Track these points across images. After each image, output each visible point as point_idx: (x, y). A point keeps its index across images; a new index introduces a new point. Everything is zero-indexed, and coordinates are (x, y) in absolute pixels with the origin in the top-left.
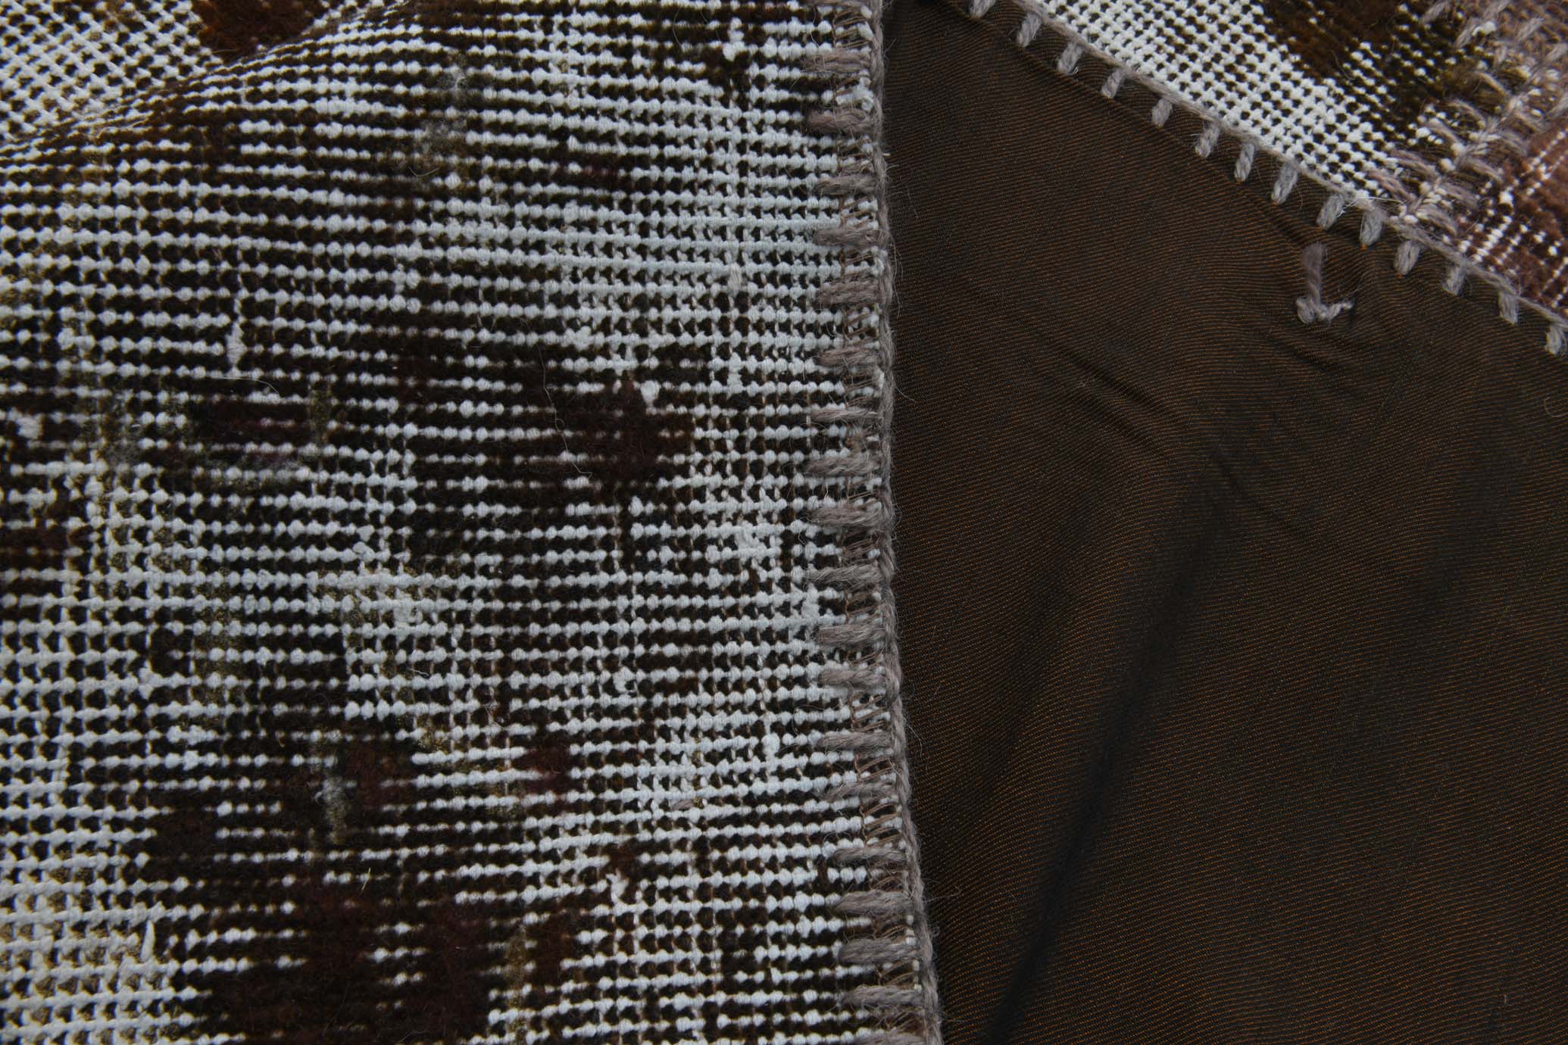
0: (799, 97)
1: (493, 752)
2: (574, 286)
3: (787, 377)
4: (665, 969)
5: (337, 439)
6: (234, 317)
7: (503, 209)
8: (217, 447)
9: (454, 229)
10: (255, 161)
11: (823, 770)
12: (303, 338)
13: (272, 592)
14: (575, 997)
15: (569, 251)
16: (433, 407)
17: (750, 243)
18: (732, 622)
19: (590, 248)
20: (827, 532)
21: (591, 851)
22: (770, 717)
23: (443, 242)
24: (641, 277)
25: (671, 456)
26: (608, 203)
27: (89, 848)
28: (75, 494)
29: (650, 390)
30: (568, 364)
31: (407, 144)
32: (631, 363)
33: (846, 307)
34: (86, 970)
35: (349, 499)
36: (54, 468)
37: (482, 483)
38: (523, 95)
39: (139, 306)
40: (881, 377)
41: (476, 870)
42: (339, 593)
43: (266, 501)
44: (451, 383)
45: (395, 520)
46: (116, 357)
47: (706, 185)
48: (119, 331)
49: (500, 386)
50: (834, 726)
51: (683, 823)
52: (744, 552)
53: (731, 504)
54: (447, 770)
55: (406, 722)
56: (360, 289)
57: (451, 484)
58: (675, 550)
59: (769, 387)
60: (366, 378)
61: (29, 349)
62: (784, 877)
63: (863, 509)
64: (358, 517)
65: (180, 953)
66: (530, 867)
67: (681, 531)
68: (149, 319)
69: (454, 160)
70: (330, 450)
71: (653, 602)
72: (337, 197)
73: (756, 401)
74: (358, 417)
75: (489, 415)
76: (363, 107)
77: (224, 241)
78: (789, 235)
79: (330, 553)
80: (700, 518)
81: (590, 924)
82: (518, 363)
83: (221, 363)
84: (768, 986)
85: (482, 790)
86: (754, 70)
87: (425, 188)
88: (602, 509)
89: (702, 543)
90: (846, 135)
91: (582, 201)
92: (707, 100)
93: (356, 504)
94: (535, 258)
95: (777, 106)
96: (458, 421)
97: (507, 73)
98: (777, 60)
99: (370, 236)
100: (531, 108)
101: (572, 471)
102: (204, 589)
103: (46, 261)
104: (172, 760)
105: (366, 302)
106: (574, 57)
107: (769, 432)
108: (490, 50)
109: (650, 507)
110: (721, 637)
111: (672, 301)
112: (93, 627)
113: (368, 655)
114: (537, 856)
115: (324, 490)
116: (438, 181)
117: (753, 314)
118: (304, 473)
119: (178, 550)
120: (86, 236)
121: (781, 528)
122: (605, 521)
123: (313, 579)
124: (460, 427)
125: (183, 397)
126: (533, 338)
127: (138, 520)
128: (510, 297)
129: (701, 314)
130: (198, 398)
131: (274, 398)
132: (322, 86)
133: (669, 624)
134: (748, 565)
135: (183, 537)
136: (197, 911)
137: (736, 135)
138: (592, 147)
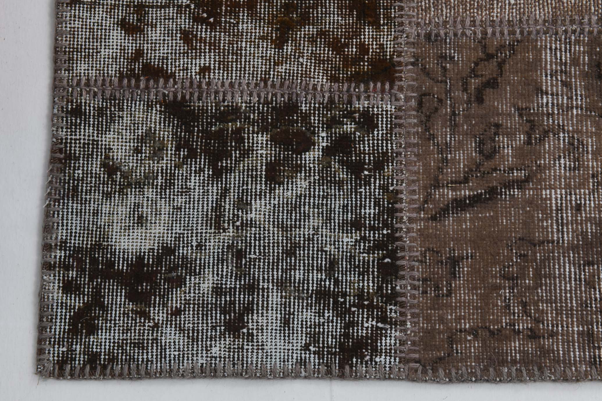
0: (303, 361)
1: (179, 302)
2: (265, 316)
3: (247, 358)
4: (135, 332)
5: (236, 274)
6: (258, 256)
7: (279, 303)
8: (235, 254)
9: (275, 294)
10: (286, 260)
11: (170, 362)
12: (254, 268)
13: (209, 263)
14: (132, 317)
15: (271, 315)
16: (242, 290)
17: (274, 351)
18: (200, 346)
19: (272, 319)
20: (217, 365)
21: (159, 320)
22: (181, 353)
23: (272, 292)
24: (267, 329)
25: (232, 335)
26: (281, 323)
28: (227, 231)
29: (245, 331)
30: (250, 315)
31: (290, 286)
32: (251, 327)
35: (225, 276)
36: (231, 227)
37: (228, 299)
38: (301, 307)
39: (260, 240)
41: (158, 299)
42: (208, 274)
43: (225, 262)
44: (247, 294)
45: (222, 284)
46: (251, 237)
47: (285, 342)
48: (255, 237)
49: (246, 302)
50: (179, 365)
51: (162, 336)
52: (213, 348)
53: (223, 346)
54: (176, 294)
55: (185, 287)
56: (264, 277)
57: (228, 293)
58: (214, 335)
59: (245, 354)
60: (247, 278)
61: (251, 223)
62: (150, 354)
64: (222, 277)
65: (149, 252)
66: (157, 309)
67: (218, 337)
68: (257, 242)
69: (288, 294)
70: (234, 272)
71: (205, 331)
72: (280, 273)
73: (243, 351)
74: (240, 277)
75: (241, 300)
76: (297, 278)
77: (271, 254)
78: (276, 359)
79: (215, 272)
80: (220, 340)
81: (145, 320)
82: (251, 306)
83: (250, 254)
84: (130, 350)
85: (172, 300)
86: (308, 352)
87: (282, 289)
88: (223, 322)
89: (216, 341)
90: (295, 370)
91: (281, 317)
92: (301, 343)
94: (270, 309)
95: (301, 357)
96: (240, 295)
97: (305, 304)
98: (310, 357)
99: (273, 279)
100: (298, 308)
101: (230, 316)
102: (210, 252)
103: (267, 226)
104: (181, 248)
105: (261, 278)
106: (309, 317)
107: (236, 354)
108: (310, 302)
109: (223, 331)
110: (197, 344)
111: (263, 335)
112: (204, 235)
113: (197, 279)
114: (159, 310)
115: (227, 271)
116: (284, 291)
117: (260, 351)
118: (230, 268)
119: (216, 247)
120: (271, 232)
121: (218, 356)
122: (220, 322)
123: (211, 270)
124: (238, 295)
125: (244, 248)
126: (255, 308)
127: (222, 241)
128: (263, 304)
129: (260, 341)
130: (244, 250)
131: (243, 263)
132: (302, 272)
133: (200, 334)
134: (211, 350)
135: (219, 248)
136: (156, 254)
137: (295, 348)
138: (291, 320)
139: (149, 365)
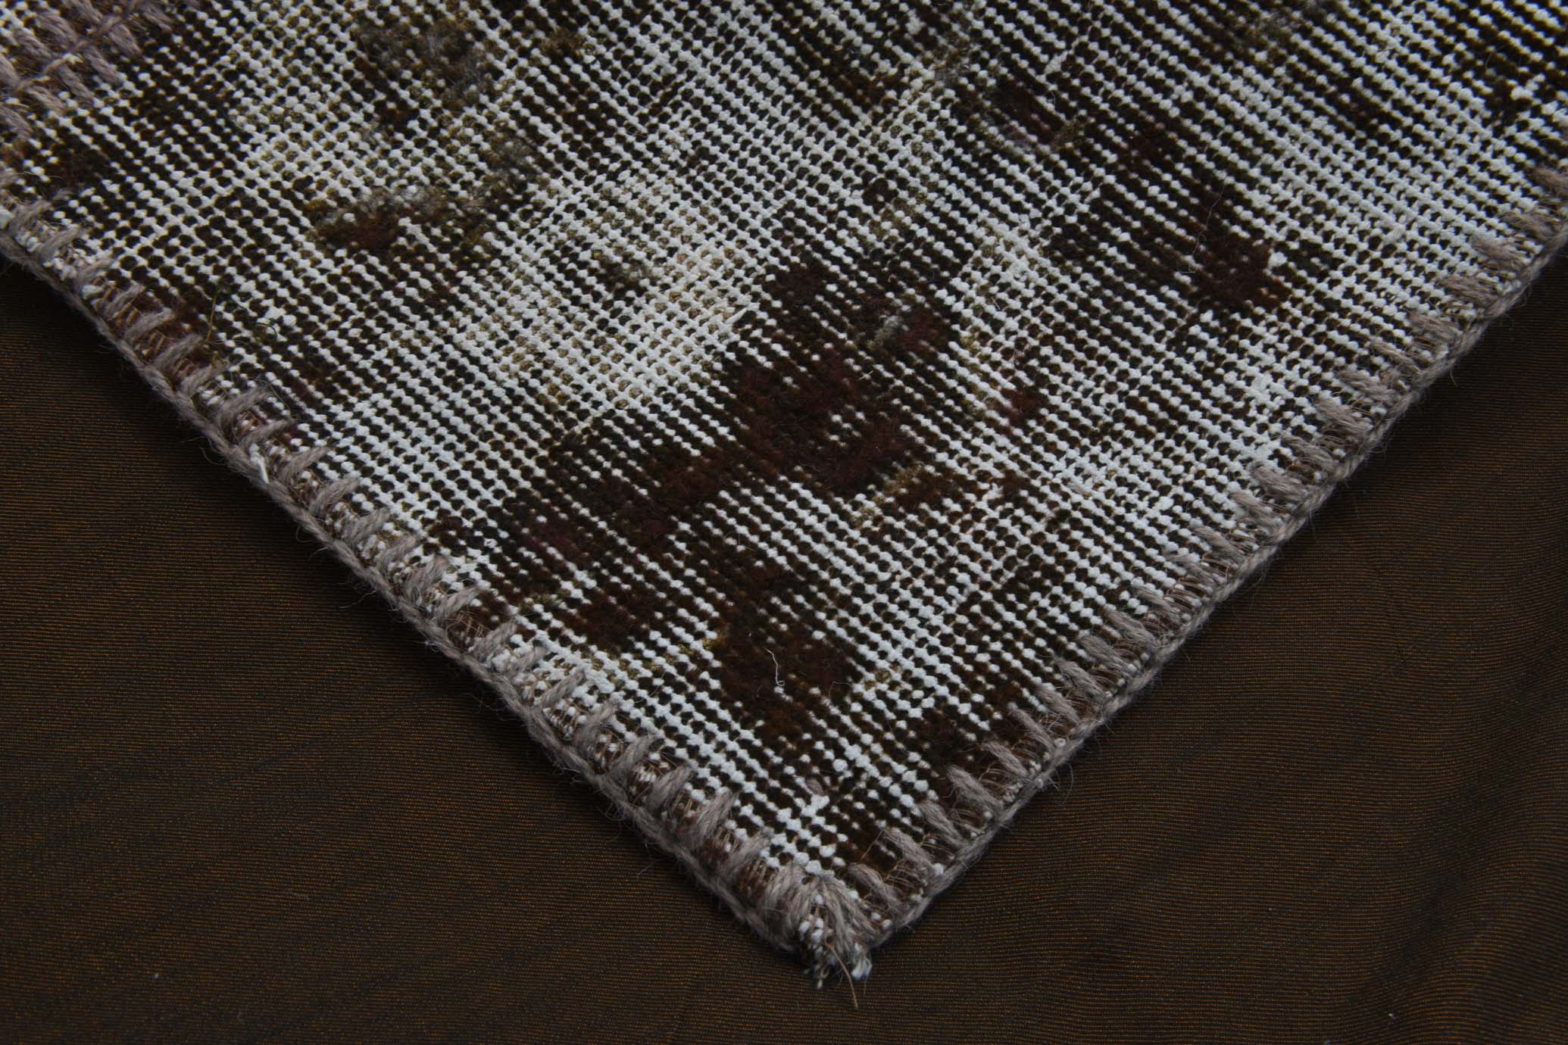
0: (1543, 151)
1: (996, 375)
2: (1282, 168)
3: (1377, 312)
5: (1065, 154)
6: (1068, 48)
7: (1278, 93)
8: (997, 111)
9: (1237, 84)
11: (1181, 541)
12: (1096, 87)
13: (956, 205)
15: (1298, 146)
16: (1134, 176)
17: (1425, 219)
18: (1207, 423)
19: (1313, 153)
20: (1319, 417)
21: (999, 466)
22: (1179, 490)
23: (1224, 88)
24: (1331, 192)
25: (1256, 305)
26: (1349, 134)
27: (753, 252)
28: (905, 79)
29: (1277, 259)
30: (1239, 209)
31: (1253, 16)
32: (1281, 237)
33: (1457, 294)
34: (697, 305)
35: (1042, 190)
36: (907, 57)
37: (1125, 237)
38: (1351, 33)
40: (1444, 352)
41: (926, 422)
42: (990, 232)
43: (996, 157)
44: (1157, 170)
45: (1058, 221)
46: (989, 22)
47: (1426, 166)
49: (1185, 192)
50: (1215, 526)
51: (1066, 497)
52: (1251, 391)
53: (1269, 358)
54: (962, 363)
55: (965, 323)
56: (1152, 82)
57: (1107, 225)
58: (1210, 359)
59: (1359, 309)
60: (1110, 133)
62: (1093, 571)
63: (1357, 420)
64: (1038, 203)
65: (745, 336)
66: (956, 445)
67: (1222, 351)
69: (1273, 44)
70: (1056, 157)
71: (1168, 375)
72: (1183, 20)
73: (1343, 312)
74: (1087, 150)
75: (1164, 204)
78: (1458, 230)
79: (1005, 208)
80: (1242, 352)
82: (1208, 188)
83: (1040, 67)
85: (971, 388)
86: (1525, 116)
87: (1240, 48)
88: (1184, 303)
89: (1230, 367)
90: (1554, 194)
91: (1332, 121)
92: (1473, 114)
93: (1043, 196)
94: (1272, 134)
95: (1521, 148)
96: (1142, 194)
98: (1548, 120)
99: (1183, 56)
100: (1350, 44)
101: (1185, 268)
102: (924, 178)
104: (829, 244)
105: (1148, 91)
107: (1334, 334)
109: (1215, 324)
110: (1192, 426)
111: (1340, 220)
112: (853, 153)
113: (976, 275)
114: (966, 444)
115: (1033, 175)
116: (1252, 51)
117: (1389, 262)
118: (1030, 158)
119: (928, 147)
121: (1291, 395)
122: (1181, 312)
123: (984, 214)
124: (1140, 198)
125: (1004, 71)
126: (1230, 180)
127: (923, 117)
128: (1236, 146)
129: (1353, 239)
130: (1011, 77)
131: (1050, 107)
133: (1166, 394)
134: (1248, 400)
135: (938, 143)
136: (772, 322)
137: (1475, 147)
138: (1368, 93)
139: (1134, 603)
